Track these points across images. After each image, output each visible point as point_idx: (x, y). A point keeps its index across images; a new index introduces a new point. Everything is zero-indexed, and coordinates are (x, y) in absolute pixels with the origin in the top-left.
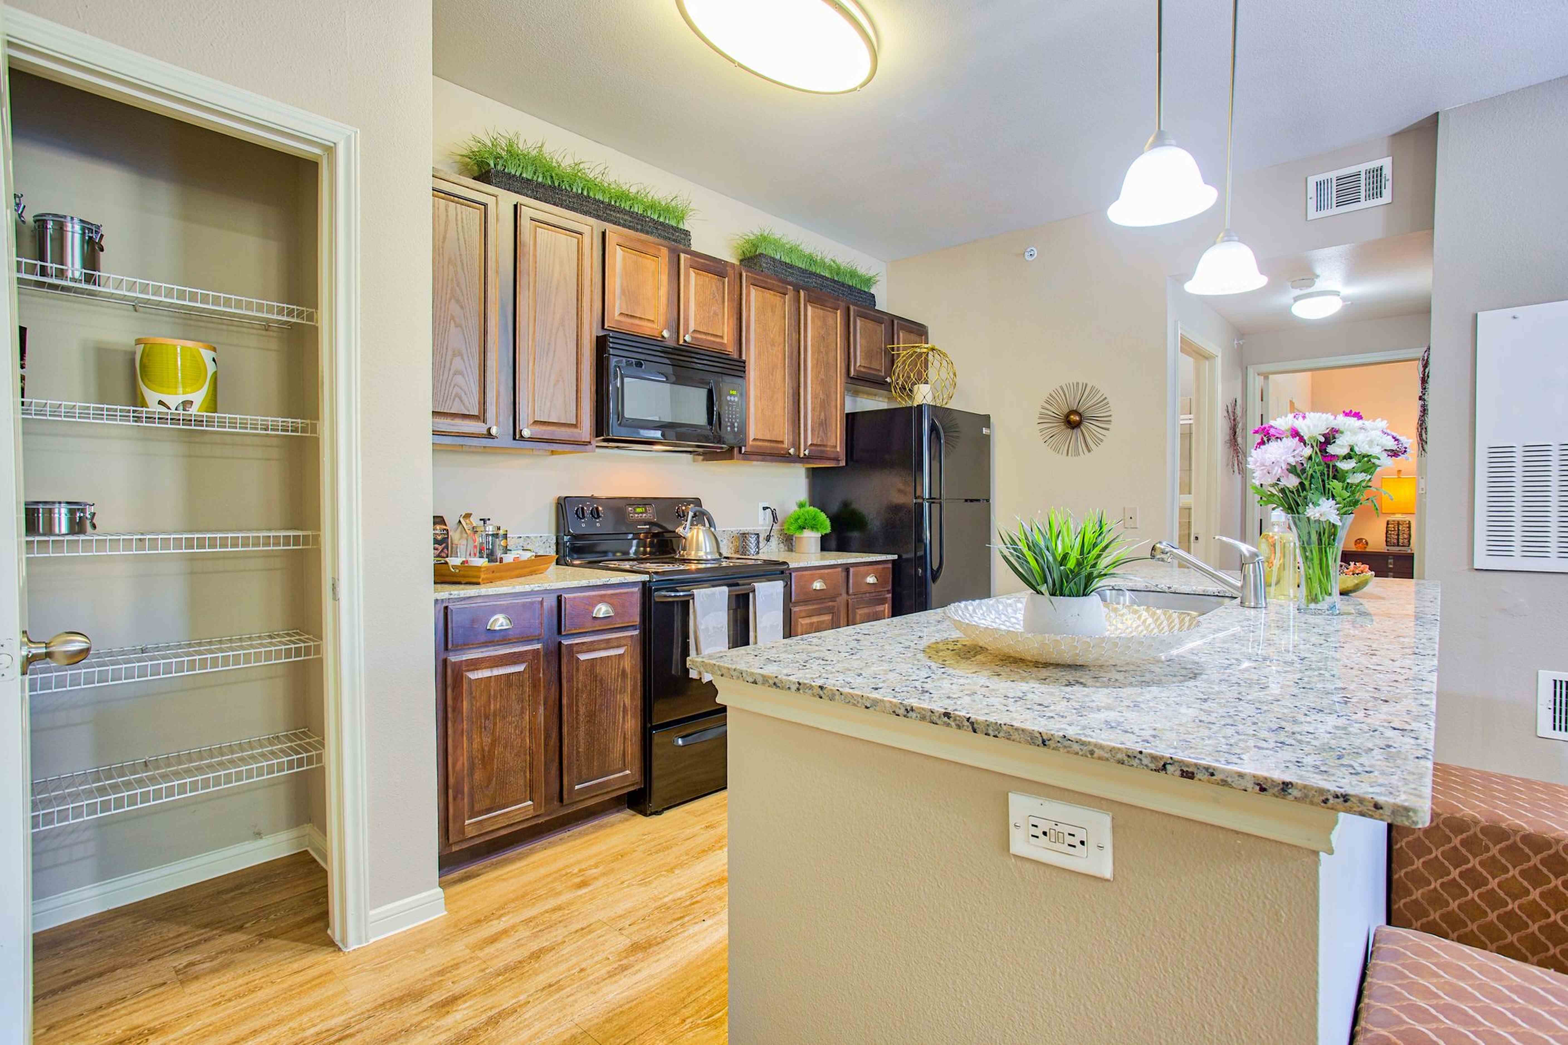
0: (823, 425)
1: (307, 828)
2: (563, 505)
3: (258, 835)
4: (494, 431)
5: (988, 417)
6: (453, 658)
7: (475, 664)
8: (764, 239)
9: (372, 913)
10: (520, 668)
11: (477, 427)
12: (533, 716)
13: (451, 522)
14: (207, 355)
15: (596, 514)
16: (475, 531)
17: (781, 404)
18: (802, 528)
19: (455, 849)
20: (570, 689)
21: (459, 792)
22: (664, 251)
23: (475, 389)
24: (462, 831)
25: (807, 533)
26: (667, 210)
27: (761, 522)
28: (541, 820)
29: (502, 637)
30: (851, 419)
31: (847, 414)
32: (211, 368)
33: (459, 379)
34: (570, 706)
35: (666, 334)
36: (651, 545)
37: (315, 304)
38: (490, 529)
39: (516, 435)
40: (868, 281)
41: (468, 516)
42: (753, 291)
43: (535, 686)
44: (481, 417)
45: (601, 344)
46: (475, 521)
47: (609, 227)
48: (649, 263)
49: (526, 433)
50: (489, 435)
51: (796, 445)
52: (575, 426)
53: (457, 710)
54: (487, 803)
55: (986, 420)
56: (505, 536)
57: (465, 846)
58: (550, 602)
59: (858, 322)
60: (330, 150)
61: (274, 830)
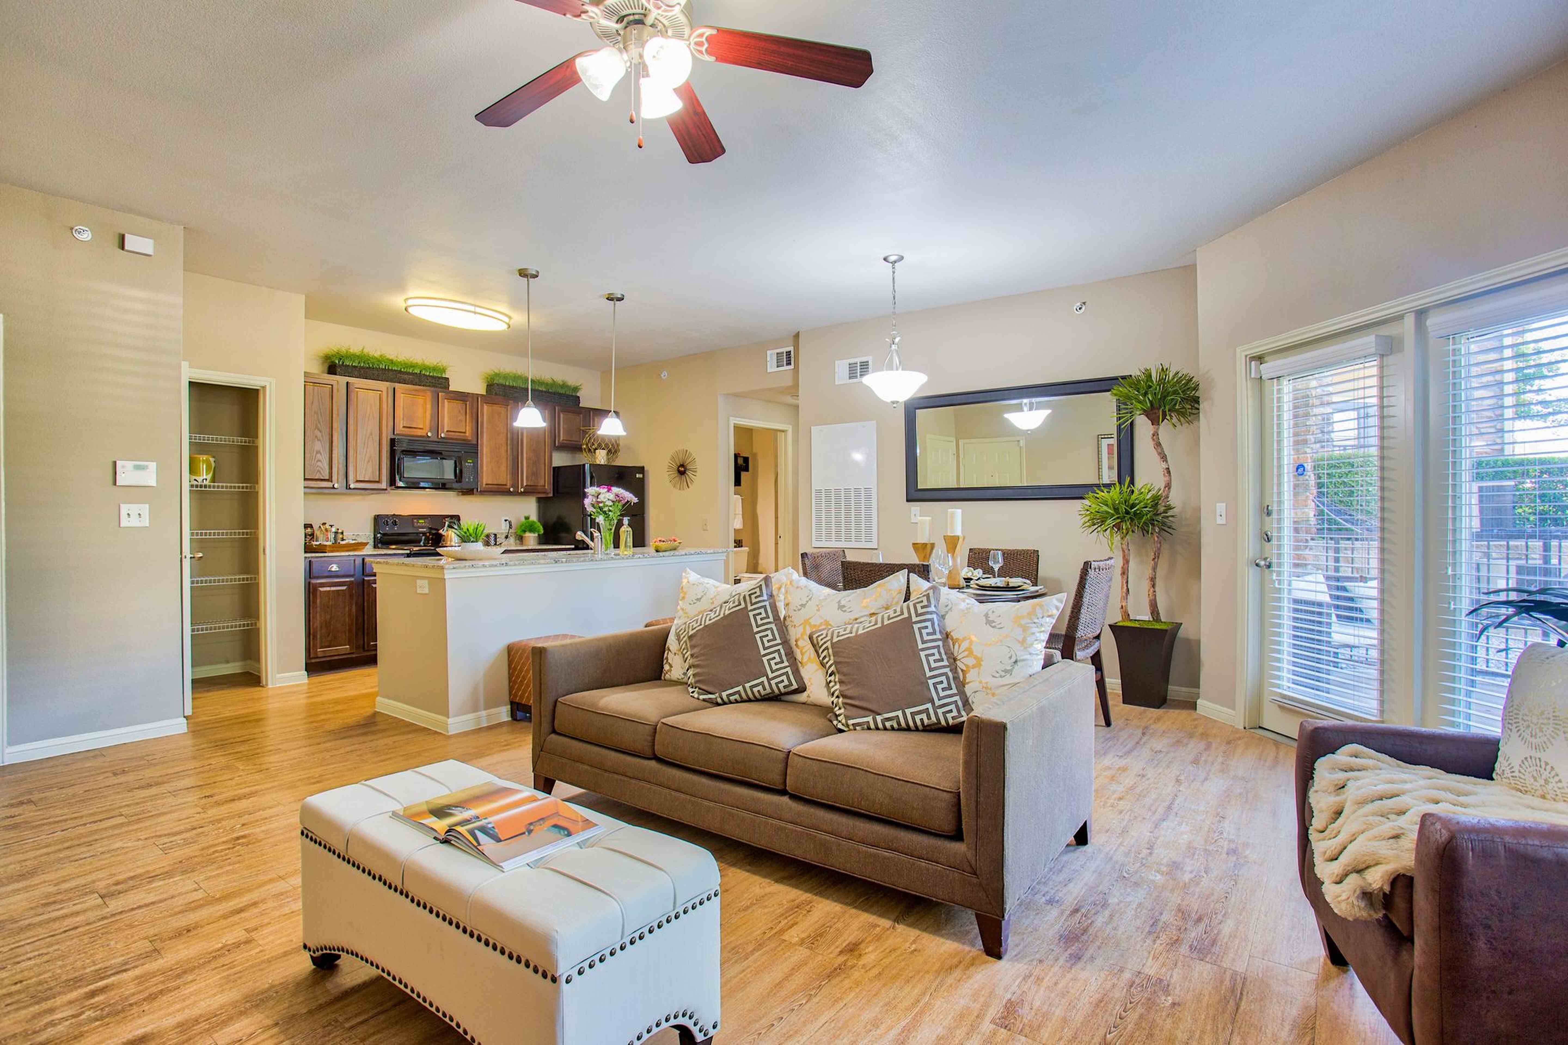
0: (534, 474)
1: (249, 662)
2: (377, 519)
3: (227, 662)
4: (336, 486)
5: (643, 468)
6: (314, 581)
7: (323, 585)
8: (497, 375)
9: (278, 676)
10: (344, 588)
11: (329, 484)
12: (350, 610)
13: (316, 527)
14: (212, 460)
15: (395, 523)
16: (326, 530)
17: (504, 465)
18: (525, 531)
19: (313, 661)
20: (368, 600)
21: (315, 637)
22: (429, 394)
23: (327, 467)
24: (316, 652)
25: (528, 534)
26: (435, 369)
27: (503, 527)
28: (354, 656)
29: (336, 575)
30: (557, 470)
31: (554, 468)
32: (213, 465)
33: (319, 463)
34: (368, 608)
35: (429, 434)
36: (432, 539)
37: (256, 436)
38: (334, 530)
39: (348, 487)
40: (576, 389)
41: (324, 524)
42: (485, 406)
43: (351, 596)
44: (330, 480)
45: (393, 442)
46: (327, 526)
47: (397, 385)
48: (420, 400)
49: (352, 486)
50: (333, 488)
51: (515, 485)
52: (378, 482)
53: (315, 602)
54: (327, 644)
55: (641, 470)
56: (342, 533)
57: (318, 660)
58: (359, 561)
59: (562, 415)
60: (264, 388)
61: (234, 661)
